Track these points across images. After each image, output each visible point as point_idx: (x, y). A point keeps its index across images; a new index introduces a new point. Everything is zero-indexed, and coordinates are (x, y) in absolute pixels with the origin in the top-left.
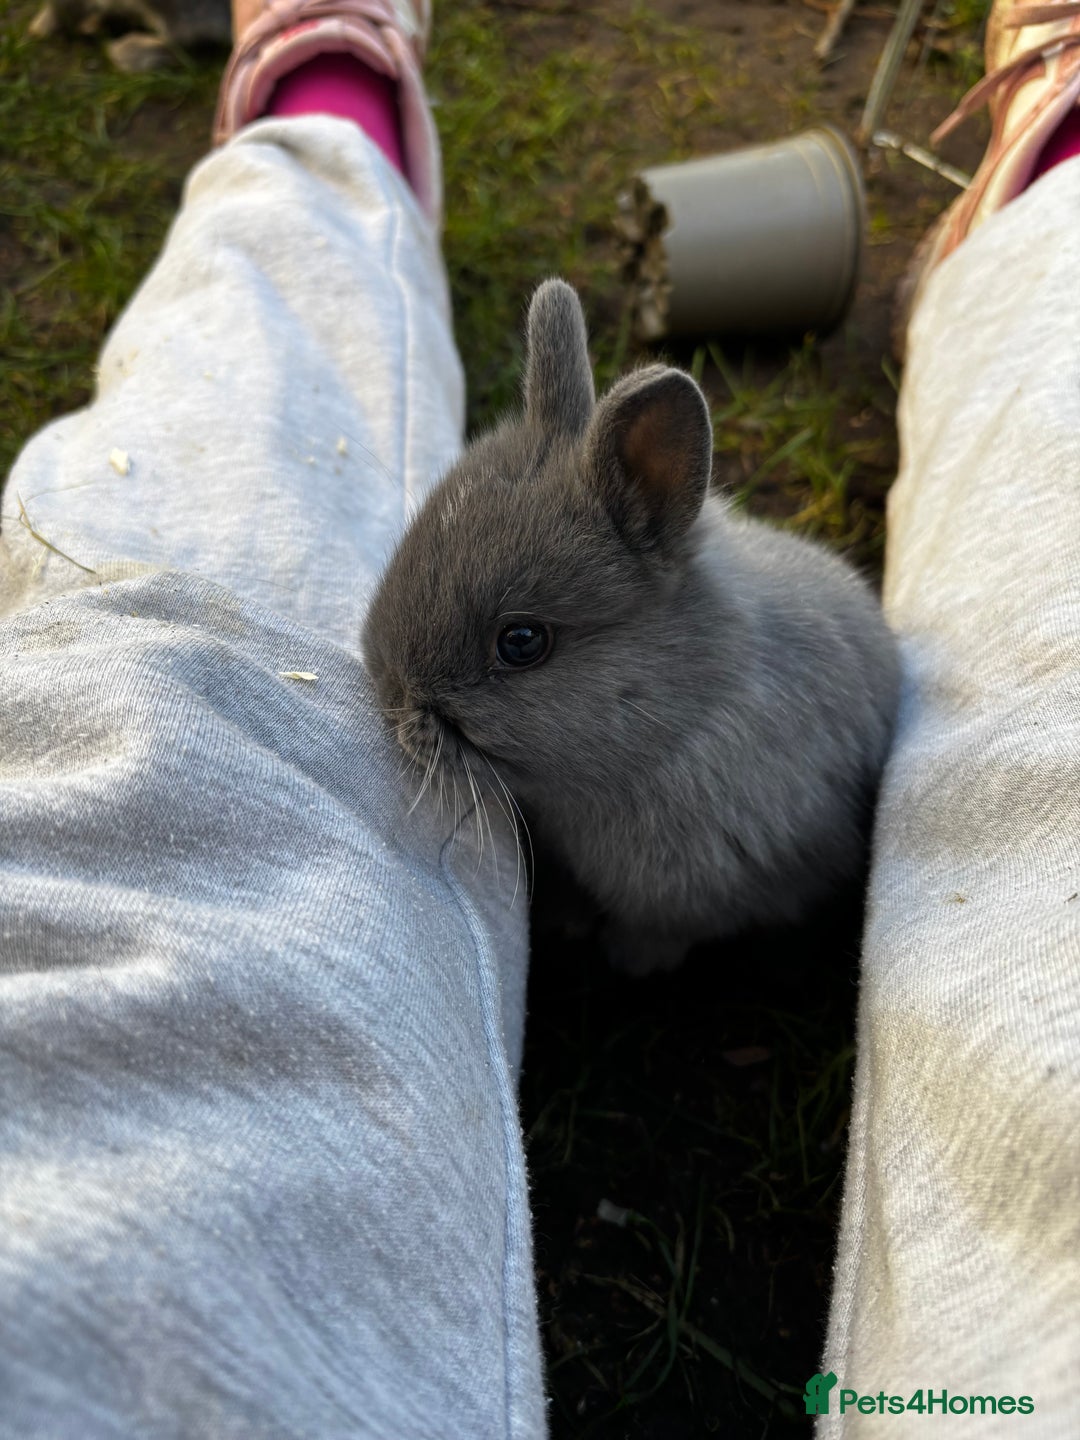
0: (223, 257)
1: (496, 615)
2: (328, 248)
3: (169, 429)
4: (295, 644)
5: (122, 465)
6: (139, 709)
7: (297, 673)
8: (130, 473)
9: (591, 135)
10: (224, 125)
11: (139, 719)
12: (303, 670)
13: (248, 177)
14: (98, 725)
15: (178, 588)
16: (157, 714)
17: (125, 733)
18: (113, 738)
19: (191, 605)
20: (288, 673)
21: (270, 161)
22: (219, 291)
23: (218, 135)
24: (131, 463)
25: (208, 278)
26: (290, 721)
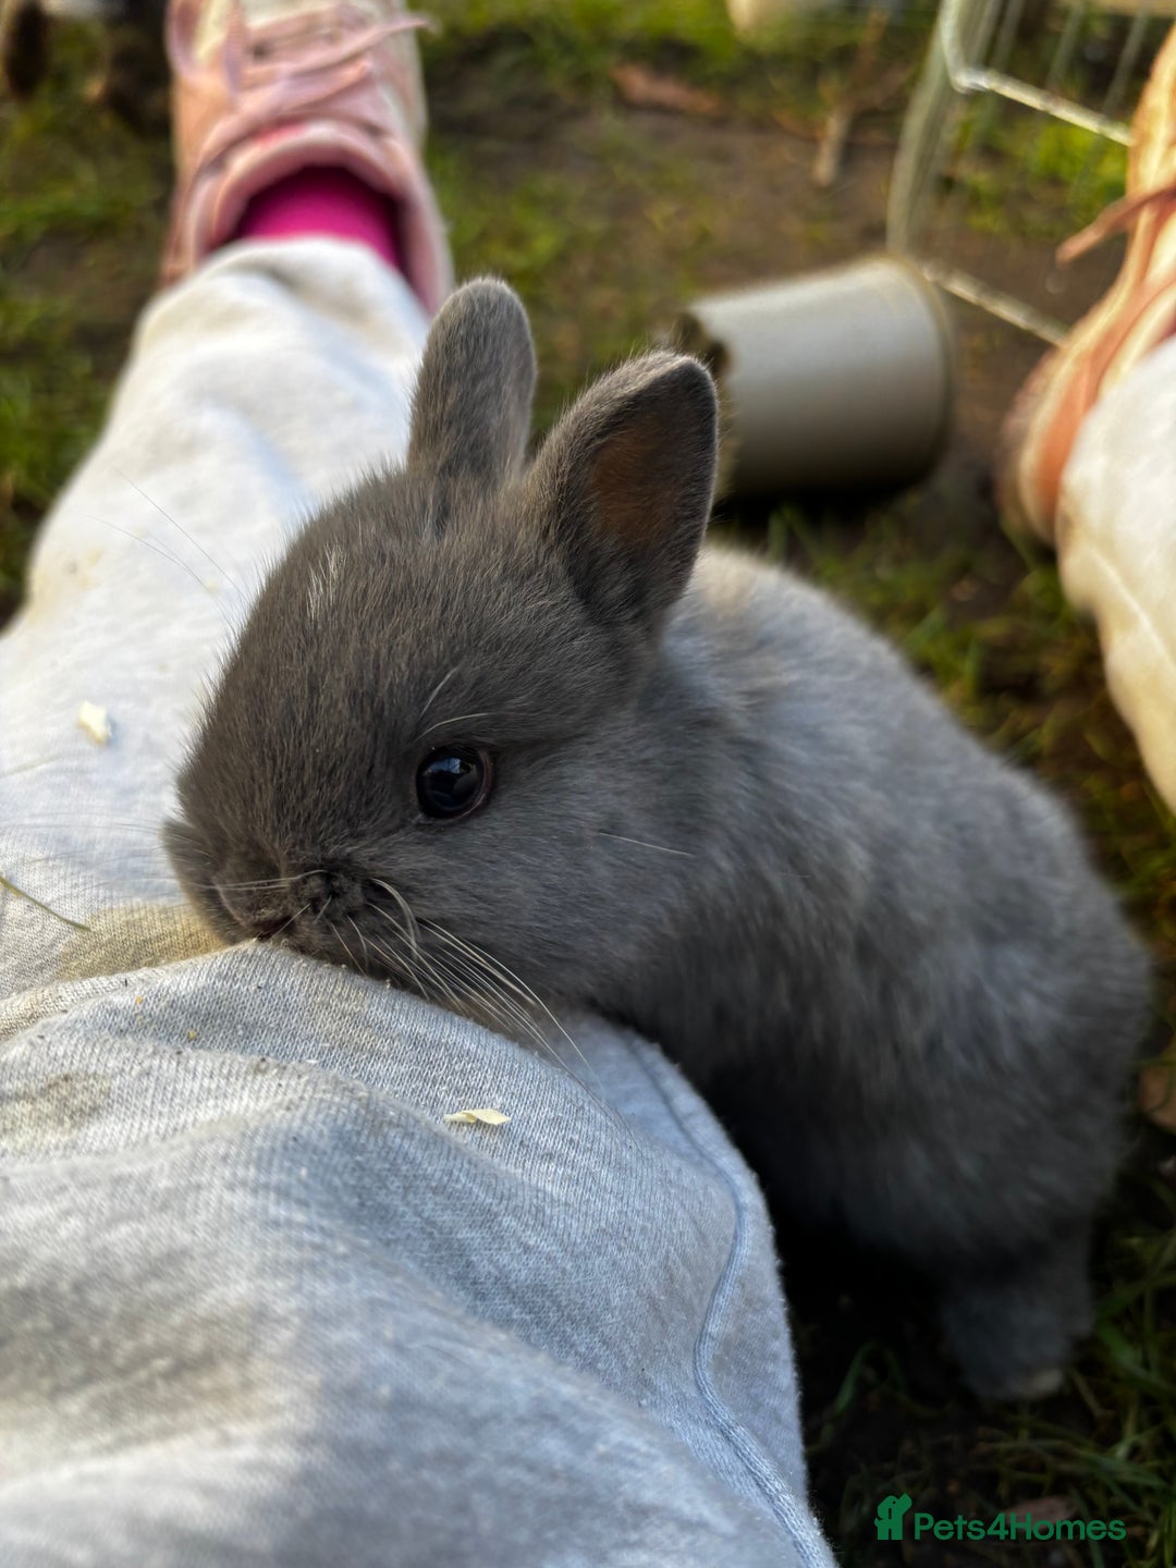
0: (210, 420)
1: (417, 733)
2: (356, 406)
3: (163, 668)
4: (460, 1058)
5: (99, 728)
6: (280, 1308)
7: (471, 1112)
8: (111, 742)
9: (582, 268)
10: (178, 250)
11: (286, 1335)
12: (481, 1104)
13: (230, 317)
14: (196, 1344)
15: (262, 982)
16: (317, 1318)
17: (259, 1367)
18: (229, 1374)
19: (286, 1010)
20: (459, 1116)
21: (260, 296)
22: (207, 467)
23: (169, 265)
24: (112, 724)
25: (190, 448)
26: (487, 1219)
